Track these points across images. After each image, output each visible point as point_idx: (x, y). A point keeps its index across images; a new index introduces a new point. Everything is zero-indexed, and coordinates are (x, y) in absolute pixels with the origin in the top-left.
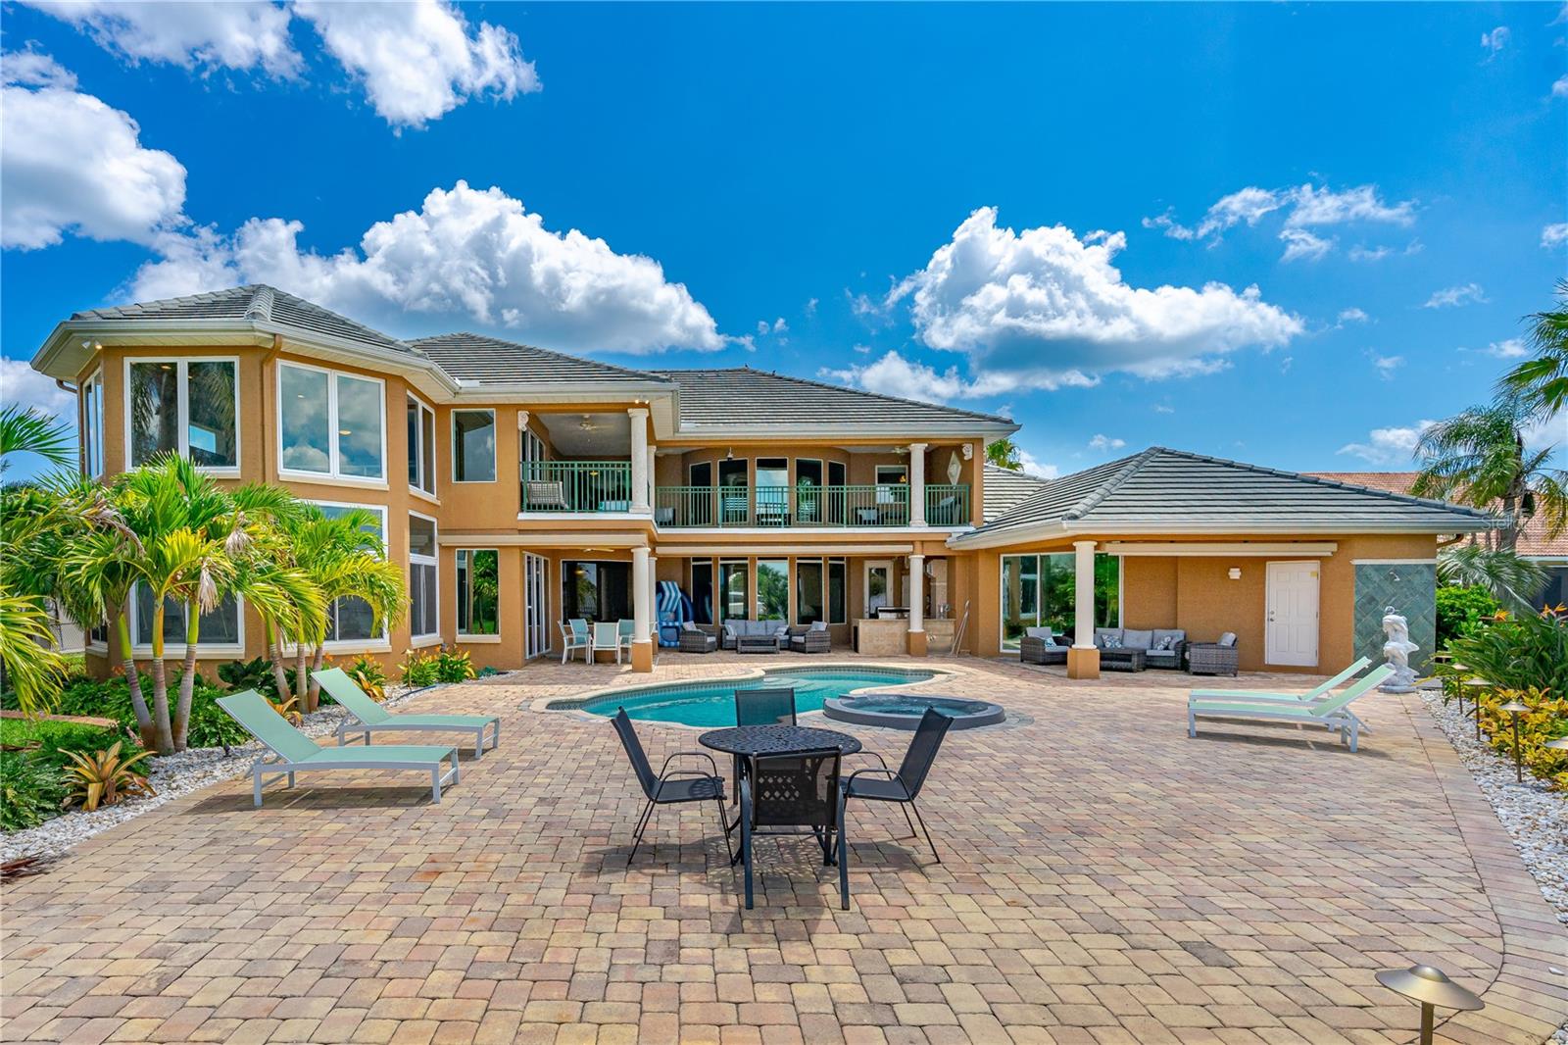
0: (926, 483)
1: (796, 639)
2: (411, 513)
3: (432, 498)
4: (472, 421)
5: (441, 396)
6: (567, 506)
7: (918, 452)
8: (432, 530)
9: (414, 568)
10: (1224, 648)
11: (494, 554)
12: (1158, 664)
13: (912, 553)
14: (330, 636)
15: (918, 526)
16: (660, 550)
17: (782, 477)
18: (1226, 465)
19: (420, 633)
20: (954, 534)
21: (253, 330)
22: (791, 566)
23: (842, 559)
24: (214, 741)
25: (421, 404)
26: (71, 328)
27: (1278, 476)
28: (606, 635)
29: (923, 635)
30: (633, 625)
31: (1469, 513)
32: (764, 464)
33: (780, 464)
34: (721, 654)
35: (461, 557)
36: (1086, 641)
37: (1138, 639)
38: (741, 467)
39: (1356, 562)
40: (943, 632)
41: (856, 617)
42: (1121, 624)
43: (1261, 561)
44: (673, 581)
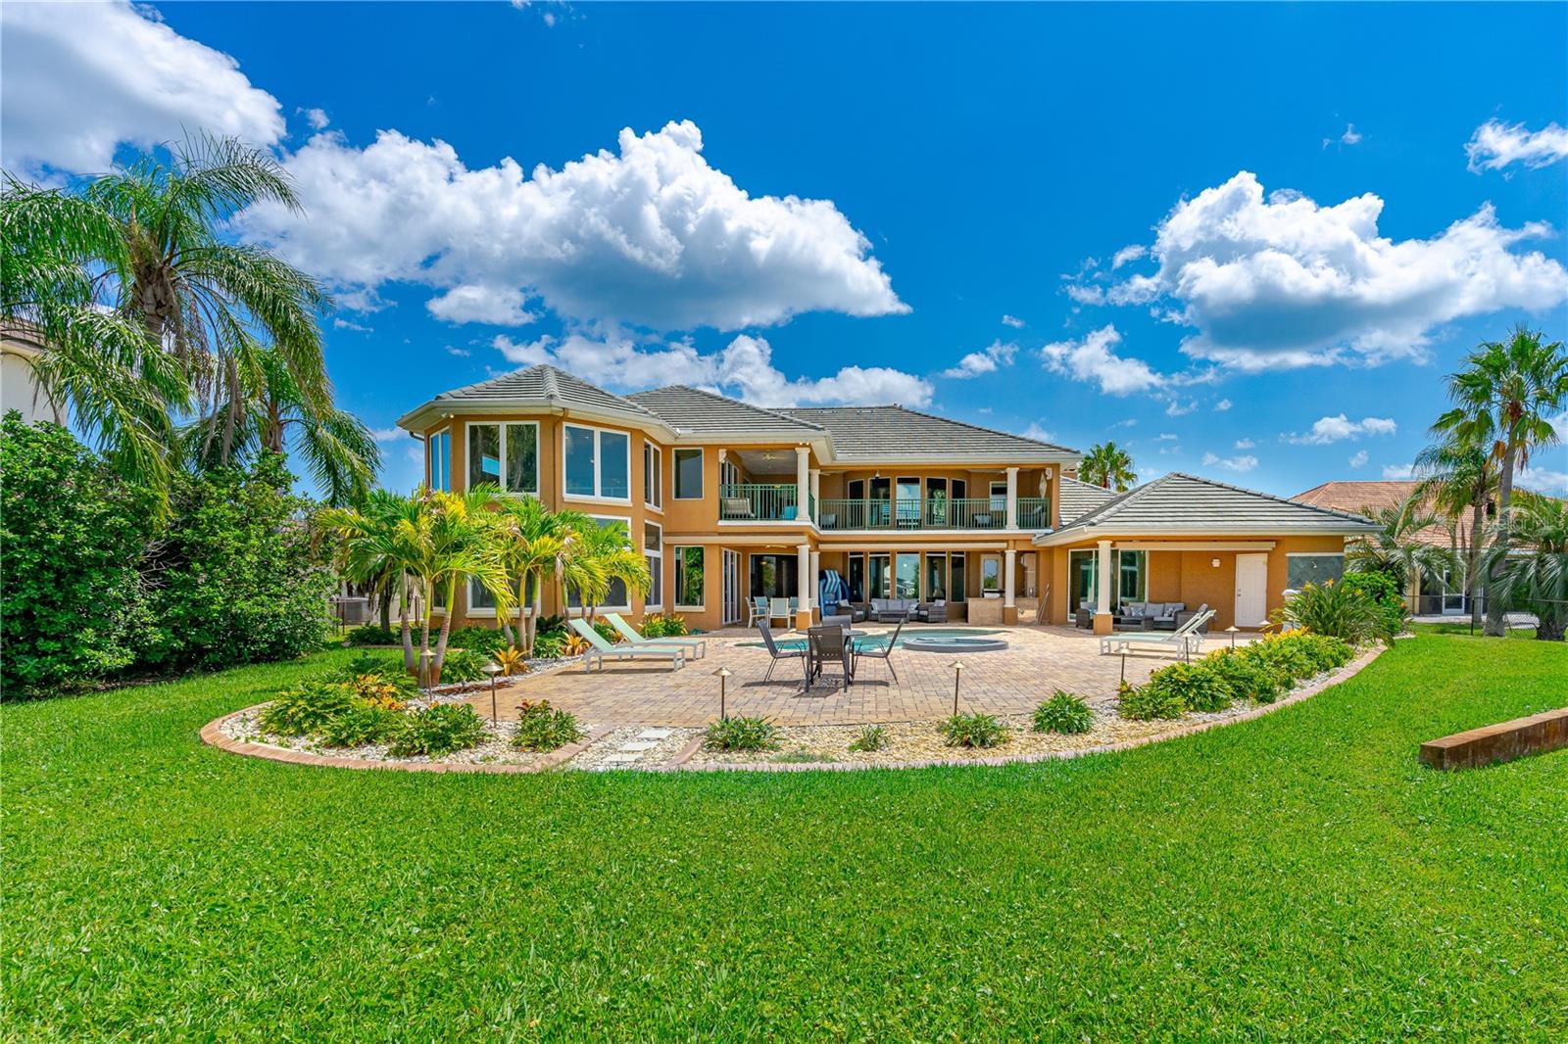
0: (1018, 496)
1: (922, 613)
2: (646, 521)
3: (658, 510)
4: (687, 456)
5: (666, 440)
6: (753, 515)
7: (1012, 474)
8: (658, 533)
9: (649, 559)
11: (701, 550)
12: (1158, 626)
13: (1007, 548)
15: (1012, 529)
16: (822, 547)
17: (917, 491)
19: (651, 604)
20: (1039, 536)
21: (551, 406)
22: (922, 558)
23: (962, 553)
25: (653, 446)
26: (435, 404)
28: (779, 607)
29: (1014, 610)
30: (797, 602)
31: (1361, 521)
32: (901, 481)
33: (916, 481)
34: (868, 623)
35: (678, 551)
36: (1103, 609)
37: (1154, 611)
38: (885, 483)
39: (1288, 555)
40: (1031, 608)
41: (968, 596)
42: (1146, 599)
43: (1233, 554)
44: (834, 570)
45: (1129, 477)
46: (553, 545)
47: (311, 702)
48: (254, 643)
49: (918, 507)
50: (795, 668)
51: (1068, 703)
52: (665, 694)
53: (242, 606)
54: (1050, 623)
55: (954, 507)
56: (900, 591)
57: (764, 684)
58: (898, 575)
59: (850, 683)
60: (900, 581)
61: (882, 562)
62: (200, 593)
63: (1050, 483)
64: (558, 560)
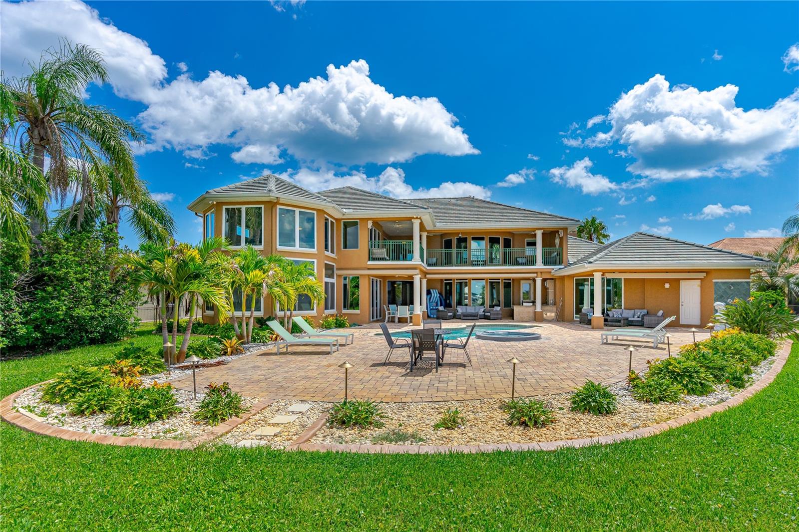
0: (543, 247)
1: (487, 314)
2: (326, 262)
3: (333, 256)
4: (350, 224)
5: (338, 216)
6: (388, 258)
7: (539, 234)
8: (333, 269)
9: (326, 283)
10: (658, 317)
11: (358, 277)
12: (635, 324)
13: (537, 277)
14: (295, 310)
15: (539, 265)
16: (428, 276)
17: (483, 244)
18: (667, 240)
19: (328, 309)
20: (555, 270)
21: (270, 196)
22: (486, 282)
23: (510, 280)
24: (259, 341)
25: (330, 219)
26: (206, 196)
27: (687, 244)
28: (402, 311)
29: (542, 313)
30: (413, 308)
31: (762, 260)
32: (474, 239)
33: (482, 239)
34: (454, 320)
35: (345, 279)
36: (598, 313)
37: (628, 314)
38: (465, 240)
39: (714, 281)
40: (551, 312)
41: (514, 304)
42: (623, 307)
43: (678, 280)
44: (435, 289)
45: (605, 236)
46: (261, 276)
47: (74, 380)
48: (91, 333)
49: (483, 253)
50: (405, 355)
51: (598, 391)
52: (318, 372)
53: (80, 311)
54: (563, 321)
55: (505, 253)
56: (474, 300)
57: (384, 364)
58: (472, 291)
59: (440, 365)
60: (474, 294)
61: (463, 284)
62: (51, 304)
63: (561, 239)
64: (264, 285)
